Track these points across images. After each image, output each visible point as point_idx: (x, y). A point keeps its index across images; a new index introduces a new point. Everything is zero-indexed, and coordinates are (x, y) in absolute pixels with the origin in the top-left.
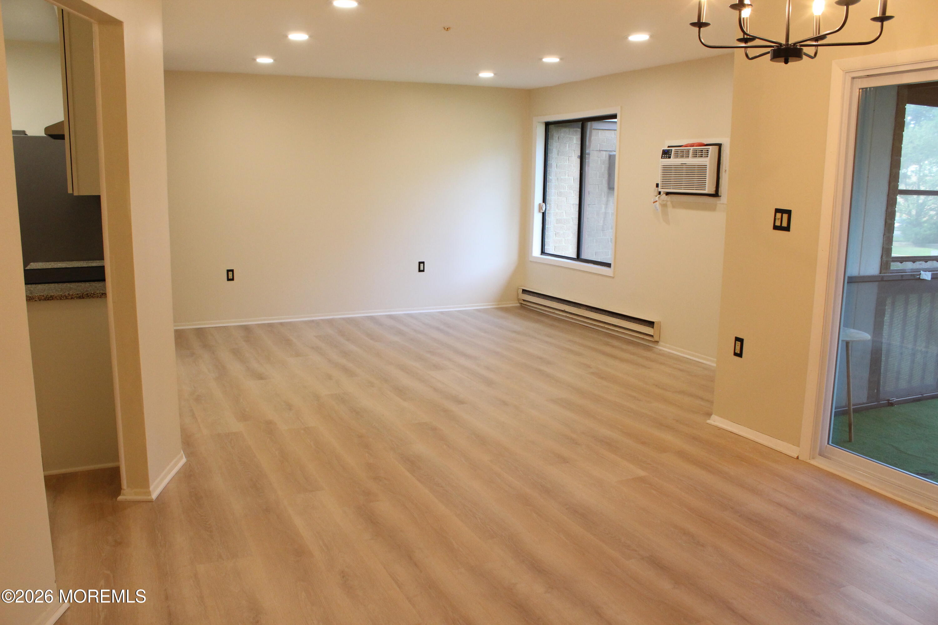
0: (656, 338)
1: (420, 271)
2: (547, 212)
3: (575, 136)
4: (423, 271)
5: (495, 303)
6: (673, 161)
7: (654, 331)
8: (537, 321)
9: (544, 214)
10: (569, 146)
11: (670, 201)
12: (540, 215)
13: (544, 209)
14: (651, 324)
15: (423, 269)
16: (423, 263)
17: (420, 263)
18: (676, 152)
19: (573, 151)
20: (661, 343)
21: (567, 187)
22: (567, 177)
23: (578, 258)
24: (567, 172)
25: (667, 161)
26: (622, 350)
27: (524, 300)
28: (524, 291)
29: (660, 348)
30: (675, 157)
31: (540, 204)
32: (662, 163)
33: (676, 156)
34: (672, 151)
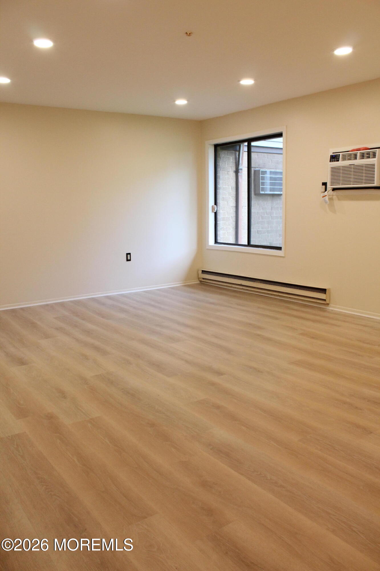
0: (327, 302)
1: (127, 260)
2: (217, 212)
3: (232, 156)
4: (130, 260)
5: (182, 282)
6: (341, 163)
7: (326, 296)
8: (221, 294)
9: (216, 214)
10: (228, 164)
11: (336, 195)
12: (213, 214)
13: (216, 210)
14: (324, 291)
15: (130, 259)
16: (130, 254)
17: (127, 254)
18: (343, 155)
19: (231, 167)
20: (331, 305)
21: (227, 194)
22: (227, 186)
23: (249, 245)
24: (227, 183)
25: (335, 164)
26: (303, 312)
27: (203, 279)
28: (204, 272)
29: (331, 308)
30: (342, 160)
31: (213, 206)
32: (330, 165)
33: (344, 159)
34: (339, 155)
